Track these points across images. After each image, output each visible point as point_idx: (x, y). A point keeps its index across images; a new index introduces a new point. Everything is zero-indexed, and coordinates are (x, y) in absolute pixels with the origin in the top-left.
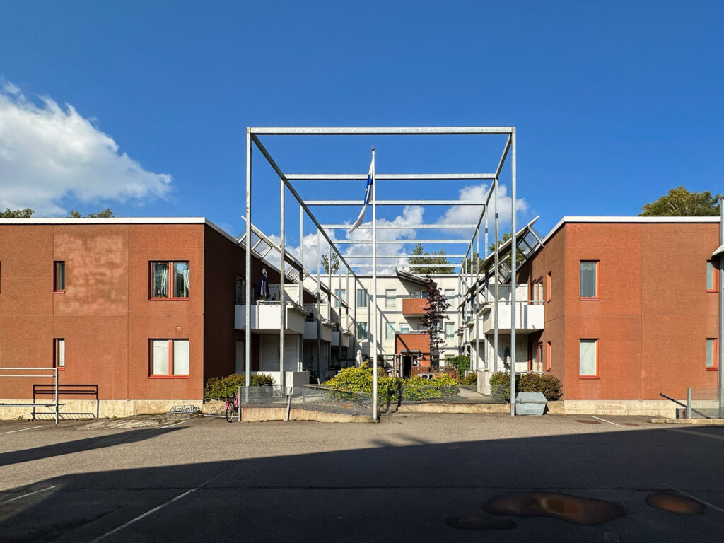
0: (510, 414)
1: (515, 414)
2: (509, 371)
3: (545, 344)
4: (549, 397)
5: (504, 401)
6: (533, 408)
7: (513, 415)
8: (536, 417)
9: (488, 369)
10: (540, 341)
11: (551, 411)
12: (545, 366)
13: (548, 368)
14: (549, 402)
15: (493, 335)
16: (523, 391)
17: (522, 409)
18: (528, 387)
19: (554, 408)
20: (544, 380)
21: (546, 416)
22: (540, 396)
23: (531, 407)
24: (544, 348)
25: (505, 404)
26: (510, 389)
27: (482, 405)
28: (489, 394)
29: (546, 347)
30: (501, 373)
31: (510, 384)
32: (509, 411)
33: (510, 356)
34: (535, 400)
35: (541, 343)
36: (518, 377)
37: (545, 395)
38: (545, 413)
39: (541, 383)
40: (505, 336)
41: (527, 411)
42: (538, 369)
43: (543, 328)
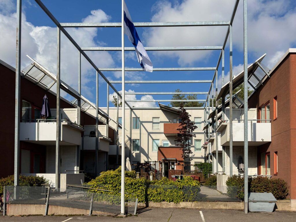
0: (243, 211)
1: (249, 211)
2: (242, 174)
3: (273, 154)
4: (277, 197)
5: (239, 200)
6: (263, 206)
7: (246, 212)
8: (266, 214)
9: (225, 173)
10: (267, 151)
11: (280, 208)
12: (272, 171)
13: (275, 173)
14: (278, 201)
15: (229, 147)
16: (255, 192)
17: (254, 207)
18: (259, 188)
19: (282, 206)
20: (272, 182)
21: (275, 213)
22: (270, 196)
23: (262, 205)
24: (271, 156)
25: (239, 202)
26: (244, 190)
27: (220, 203)
28: (226, 192)
29: (273, 155)
30: (235, 176)
31: (243, 185)
32: (243, 208)
33: (243, 163)
34: (266, 200)
35: (269, 153)
36: (250, 179)
37: (274, 195)
38: (274, 210)
39: (270, 185)
40: (238, 148)
41: (259, 209)
42: (266, 174)
43: (270, 141)
